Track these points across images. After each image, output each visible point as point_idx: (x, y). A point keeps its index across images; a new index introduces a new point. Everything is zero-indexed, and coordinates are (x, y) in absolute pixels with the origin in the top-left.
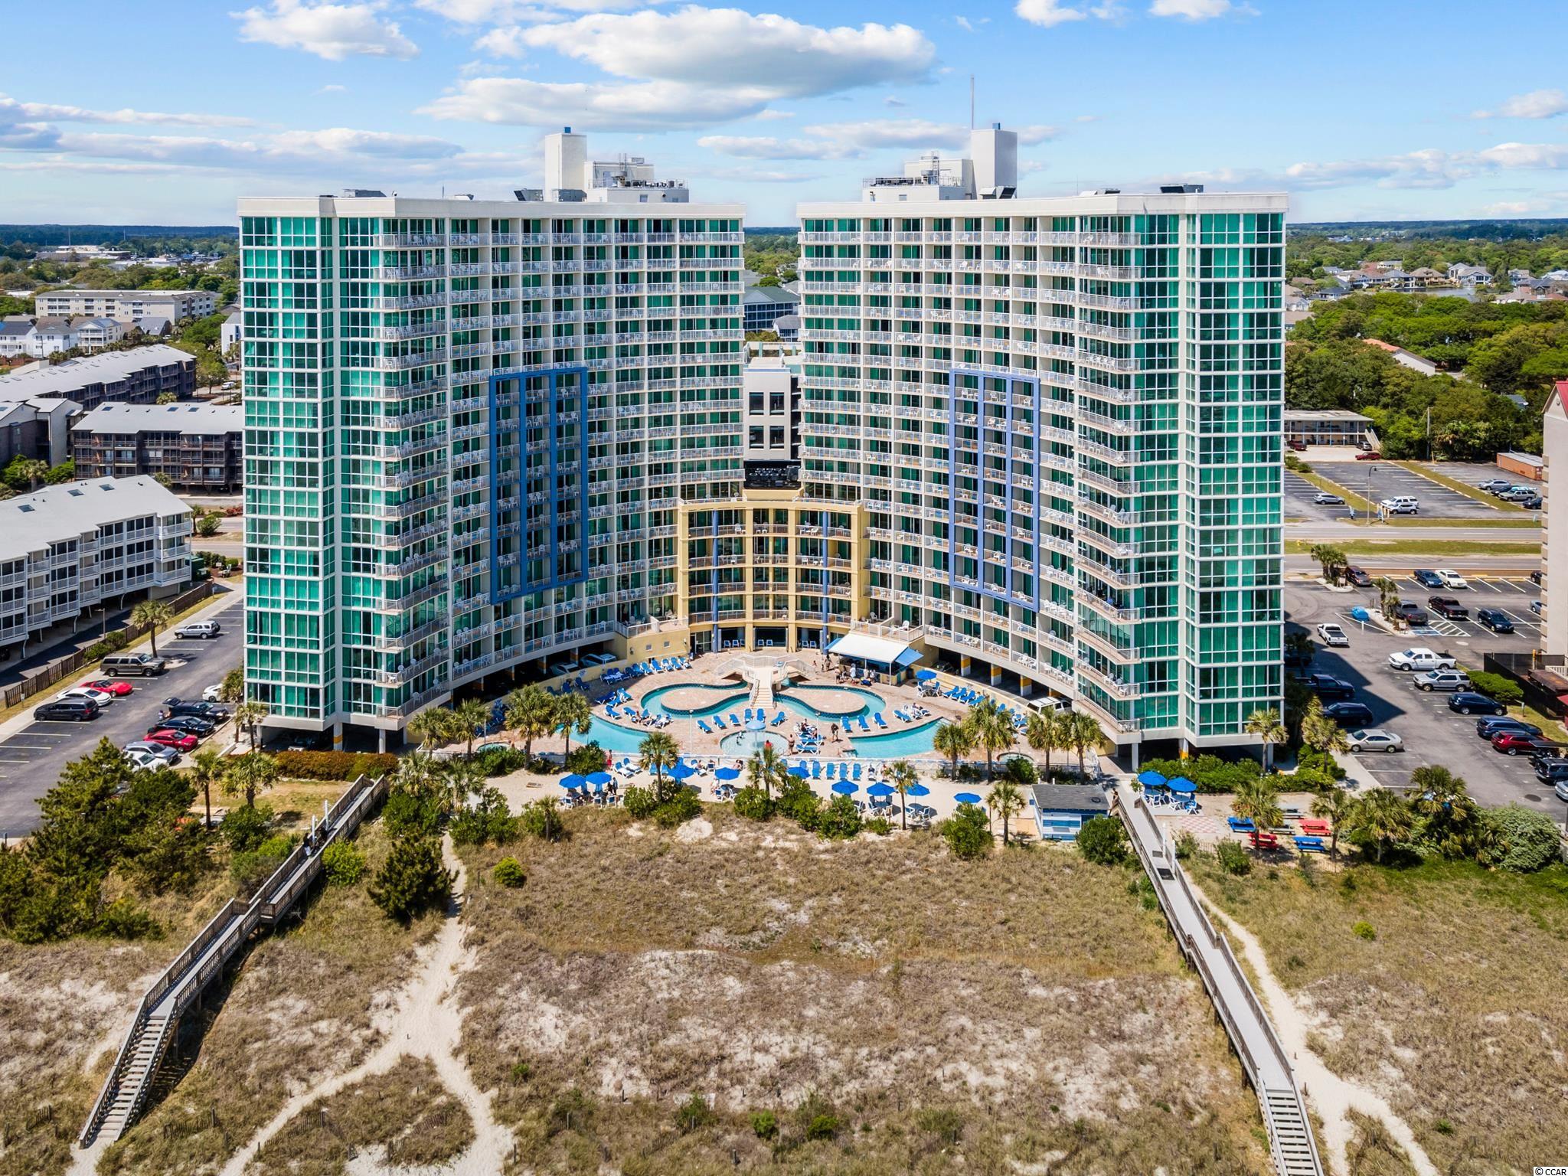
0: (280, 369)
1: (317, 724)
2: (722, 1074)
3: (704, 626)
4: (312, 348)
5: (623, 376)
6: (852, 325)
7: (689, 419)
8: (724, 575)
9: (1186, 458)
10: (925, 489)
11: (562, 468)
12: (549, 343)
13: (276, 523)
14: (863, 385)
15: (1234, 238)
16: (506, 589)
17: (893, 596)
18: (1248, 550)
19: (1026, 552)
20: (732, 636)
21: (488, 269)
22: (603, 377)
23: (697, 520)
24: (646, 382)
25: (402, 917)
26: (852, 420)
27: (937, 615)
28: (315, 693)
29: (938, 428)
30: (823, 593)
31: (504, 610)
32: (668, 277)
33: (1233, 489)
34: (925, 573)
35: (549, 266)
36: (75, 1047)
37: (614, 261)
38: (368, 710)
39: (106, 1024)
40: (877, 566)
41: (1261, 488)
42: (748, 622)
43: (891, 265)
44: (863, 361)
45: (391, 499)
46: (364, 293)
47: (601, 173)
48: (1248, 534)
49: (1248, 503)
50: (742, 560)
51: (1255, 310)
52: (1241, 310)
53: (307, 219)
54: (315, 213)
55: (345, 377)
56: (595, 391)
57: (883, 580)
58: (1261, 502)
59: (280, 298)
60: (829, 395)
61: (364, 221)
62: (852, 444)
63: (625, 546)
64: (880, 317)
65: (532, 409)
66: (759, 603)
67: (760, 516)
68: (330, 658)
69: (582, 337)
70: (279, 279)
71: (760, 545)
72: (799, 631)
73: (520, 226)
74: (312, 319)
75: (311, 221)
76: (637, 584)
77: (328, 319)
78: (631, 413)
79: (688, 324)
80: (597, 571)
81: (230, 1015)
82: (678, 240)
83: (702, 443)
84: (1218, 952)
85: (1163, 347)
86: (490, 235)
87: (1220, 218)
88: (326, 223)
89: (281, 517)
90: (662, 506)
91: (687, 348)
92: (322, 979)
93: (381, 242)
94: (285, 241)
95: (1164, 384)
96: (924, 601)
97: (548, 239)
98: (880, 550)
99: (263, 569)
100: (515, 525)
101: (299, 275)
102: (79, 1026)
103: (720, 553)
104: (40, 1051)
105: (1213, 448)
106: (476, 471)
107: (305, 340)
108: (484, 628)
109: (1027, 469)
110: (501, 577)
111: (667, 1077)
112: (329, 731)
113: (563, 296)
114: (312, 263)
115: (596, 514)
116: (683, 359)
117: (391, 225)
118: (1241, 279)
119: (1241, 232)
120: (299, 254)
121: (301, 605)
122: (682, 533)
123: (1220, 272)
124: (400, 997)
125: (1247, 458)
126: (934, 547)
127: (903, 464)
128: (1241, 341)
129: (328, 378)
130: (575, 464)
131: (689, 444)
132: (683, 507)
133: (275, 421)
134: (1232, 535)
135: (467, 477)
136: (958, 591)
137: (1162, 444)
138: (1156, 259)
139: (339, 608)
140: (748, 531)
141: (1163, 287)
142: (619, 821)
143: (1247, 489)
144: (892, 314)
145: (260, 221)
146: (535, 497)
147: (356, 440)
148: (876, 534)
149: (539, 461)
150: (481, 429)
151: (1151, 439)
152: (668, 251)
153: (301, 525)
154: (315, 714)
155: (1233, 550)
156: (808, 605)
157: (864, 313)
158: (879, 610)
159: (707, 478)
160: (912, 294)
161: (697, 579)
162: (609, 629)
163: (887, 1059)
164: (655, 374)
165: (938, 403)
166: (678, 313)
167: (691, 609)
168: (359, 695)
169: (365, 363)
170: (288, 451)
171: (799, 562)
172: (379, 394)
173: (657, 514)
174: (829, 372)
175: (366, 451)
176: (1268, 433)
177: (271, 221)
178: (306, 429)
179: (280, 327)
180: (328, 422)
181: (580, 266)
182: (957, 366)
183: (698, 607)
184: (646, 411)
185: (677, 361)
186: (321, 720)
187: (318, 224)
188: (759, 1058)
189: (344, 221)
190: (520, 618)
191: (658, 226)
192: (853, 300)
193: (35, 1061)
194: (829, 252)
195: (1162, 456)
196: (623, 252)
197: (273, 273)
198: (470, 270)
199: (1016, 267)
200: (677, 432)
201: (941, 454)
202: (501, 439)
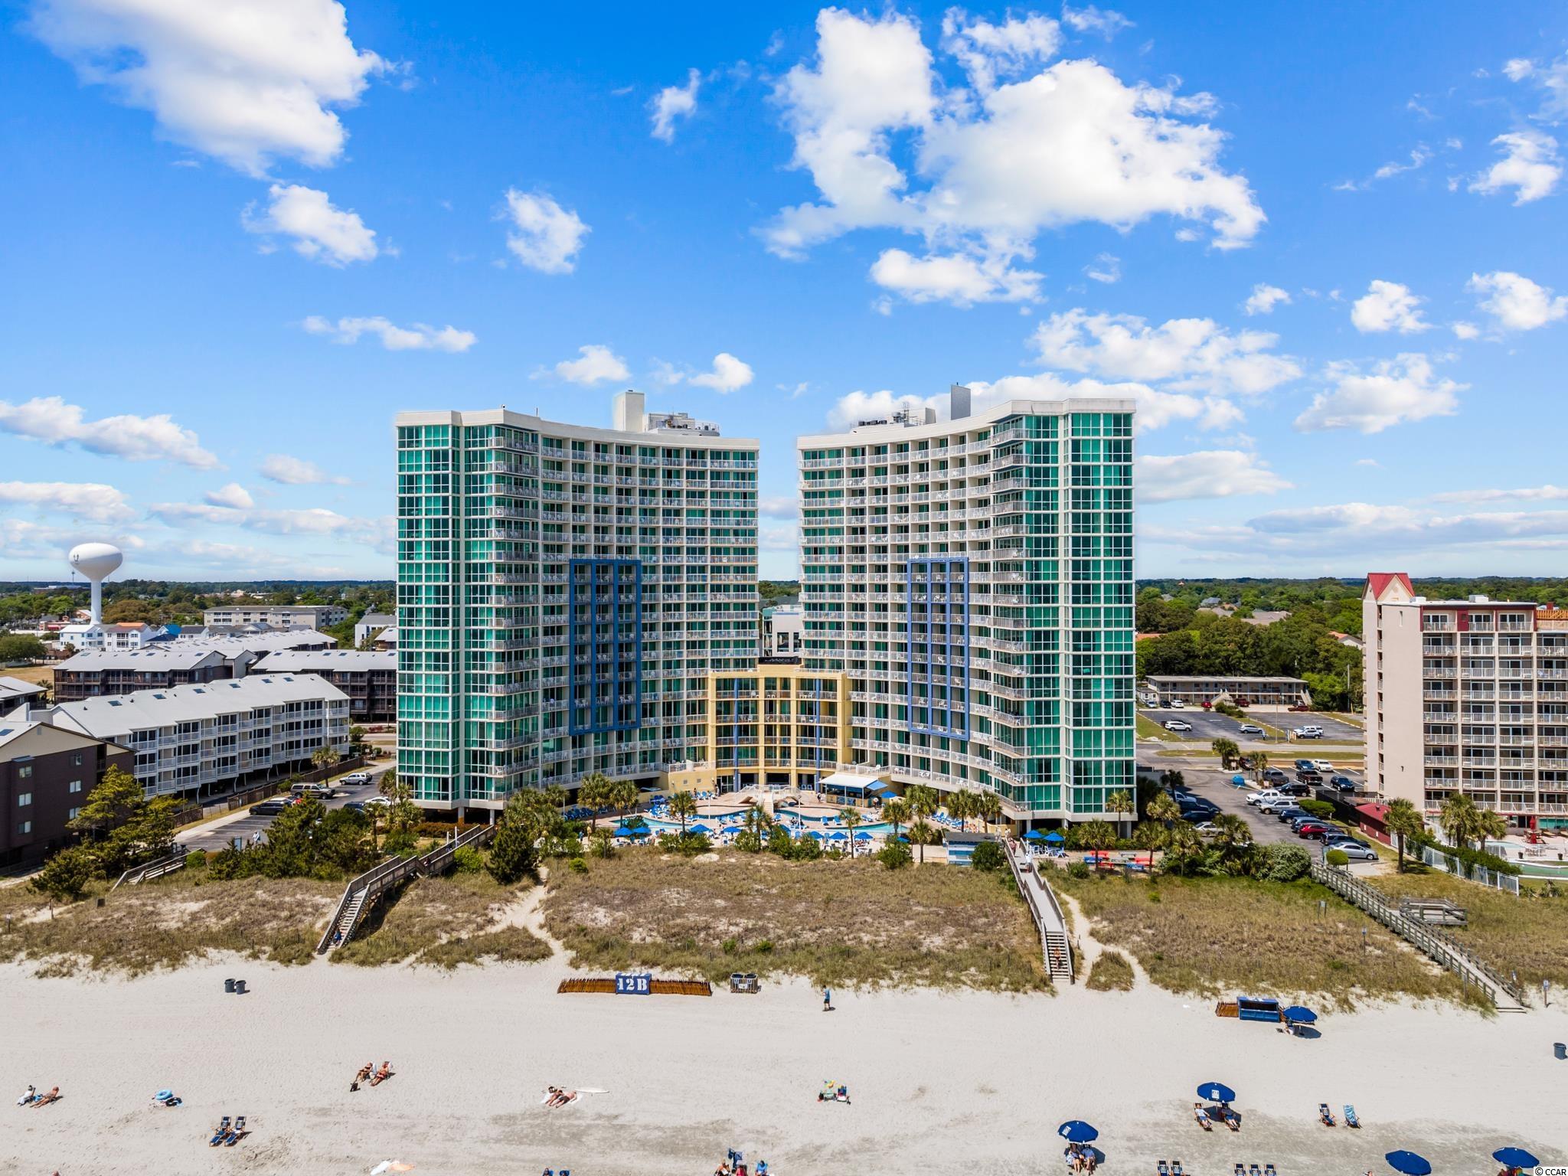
0: (423, 538)
1: (447, 805)
2: (708, 935)
3: (727, 771)
4: (446, 521)
5: (667, 570)
6: (838, 531)
7: (717, 607)
8: (744, 730)
9: (1064, 602)
10: (892, 657)
11: (622, 638)
12: (613, 539)
13: (419, 654)
14: (847, 578)
15: (1097, 432)
16: (580, 727)
17: (870, 745)
18: (1108, 671)
19: (961, 694)
20: (749, 779)
21: (569, 476)
22: (653, 569)
23: (724, 685)
24: (685, 575)
25: (506, 879)
26: (839, 607)
27: (901, 756)
28: (445, 780)
29: (901, 608)
30: (819, 744)
31: (578, 741)
32: (702, 494)
33: (1097, 624)
34: (893, 724)
35: (613, 480)
36: (308, 920)
37: (661, 480)
38: (482, 796)
39: (325, 910)
40: (857, 722)
41: (1118, 624)
42: (761, 769)
43: (866, 482)
44: (846, 560)
45: (500, 635)
46: (482, 482)
47: (653, 421)
48: (1108, 658)
49: (1108, 634)
50: (756, 719)
51: (1113, 487)
52: (1102, 486)
53: (443, 426)
54: (448, 421)
55: (468, 544)
56: (647, 580)
57: (861, 733)
58: (1118, 634)
59: (424, 485)
60: (822, 588)
61: (482, 428)
62: (839, 626)
63: (669, 704)
64: (859, 525)
65: (601, 589)
66: (769, 752)
67: (770, 684)
68: (456, 755)
69: (637, 536)
70: (423, 472)
71: (770, 707)
72: (800, 776)
73: (592, 447)
74: (445, 500)
75: (445, 427)
76: (678, 735)
77: (456, 501)
78: (674, 599)
79: (717, 532)
80: (648, 723)
81: (400, 908)
82: (710, 465)
83: (727, 625)
84: (1043, 892)
85: (1046, 516)
86: (571, 451)
87: (1086, 416)
88: (456, 430)
89: (423, 650)
90: (697, 674)
91: (716, 551)
92: (457, 898)
93: (493, 442)
94: (428, 443)
95: (1047, 546)
96: (892, 747)
97: (613, 458)
98: (860, 709)
99: (410, 690)
100: (588, 677)
101: (437, 468)
102: (309, 910)
103: (739, 712)
104: (287, 919)
105: (1083, 592)
106: (559, 630)
107: (441, 516)
108: (564, 753)
109: (961, 630)
110: (578, 715)
111: (674, 935)
112: (455, 812)
113: (624, 505)
114: (446, 458)
115: (648, 675)
116: (713, 560)
117: (501, 430)
118: (1102, 463)
119: (1102, 427)
120: (437, 453)
121: (436, 715)
122: (711, 695)
123: (1086, 458)
124: (507, 909)
125: (1108, 600)
126: (898, 702)
127: (875, 639)
128: (1102, 510)
129: (457, 545)
130: (632, 635)
131: (717, 626)
132: (712, 675)
133: (419, 578)
134: (1097, 658)
135: (553, 634)
136: (915, 734)
137: (1046, 591)
138: (1044, 451)
139: (462, 719)
140: (761, 695)
141: (1046, 471)
142: (653, 852)
143: (1108, 624)
144: (867, 521)
145: (410, 429)
146: (603, 658)
147: (475, 592)
148: (856, 697)
149: (605, 630)
150: (564, 599)
151: (1038, 586)
152: (702, 475)
153: (437, 655)
154: (446, 797)
155: (1098, 671)
156: (808, 754)
157: (846, 521)
158: (859, 756)
159: (731, 653)
160: (881, 504)
161: (723, 732)
162: (656, 769)
163: (814, 931)
164: (691, 569)
165: (900, 588)
166: (709, 523)
167: (718, 756)
168: (479, 785)
169: (482, 534)
170: (428, 600)
171: (798, 720)
172: (492, 557)
173: (693, 680)
174: (822, 569)
175: (482, 601)
176: (1123, 582)
177: (418, 429)
178: (441, 583)
179: (424, 508)
180: (456, 579)
181: (636, 481)
182: (914, 556)
183: (724, 754)
184: (685, 598)
185: (708, 560)
186: (450, 801)
187: (450, 429)
188: (732, 928)
189: (468, 429)
190: (591, 749)
191: (695, 454)
192: (838, 512)
193: (283, 924)
194: (822, 475)
195: (1047, 600)
196: (669, 474)
197: (419, 467)
198: (558, 477)
199: (953, 473)
200: (708, 616)
201: (902, 627)
202: (578, 609)
